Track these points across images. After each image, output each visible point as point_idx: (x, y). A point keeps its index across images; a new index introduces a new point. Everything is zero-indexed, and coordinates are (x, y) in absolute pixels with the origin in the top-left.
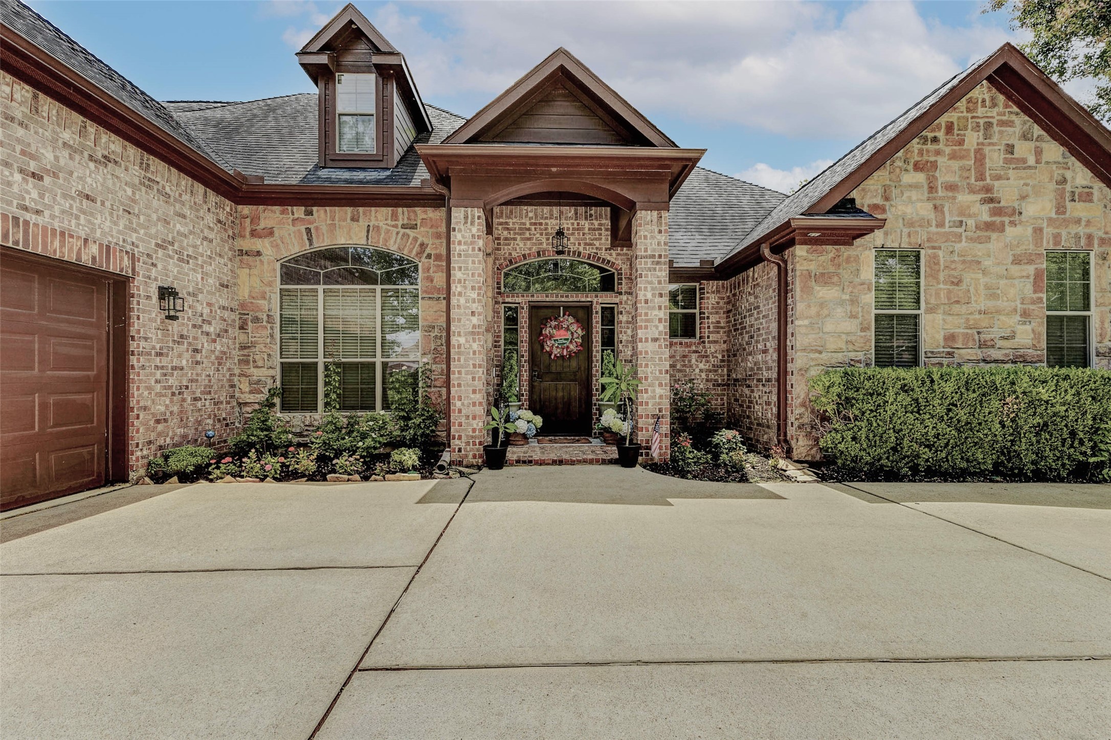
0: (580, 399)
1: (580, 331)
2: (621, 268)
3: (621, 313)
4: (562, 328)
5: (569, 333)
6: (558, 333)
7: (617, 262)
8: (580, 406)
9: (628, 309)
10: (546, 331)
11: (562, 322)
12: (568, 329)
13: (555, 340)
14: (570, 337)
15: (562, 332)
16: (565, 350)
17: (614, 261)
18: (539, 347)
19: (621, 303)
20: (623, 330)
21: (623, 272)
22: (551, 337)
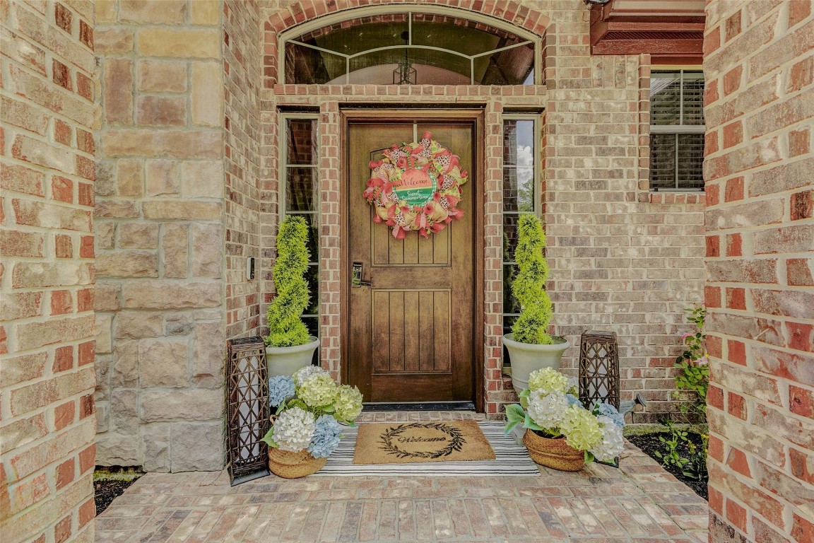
0: (455, 328)
1: (455, 173)
2: (553, 26)
3: (553, 132)
4: (416, 165)
5: (432, 176)
6: (408, 178)
7: (543, 12)
8: (455, 341)
9: (568, 121)
10: (379, 173)
11: (418, 151)
12: (430, 167)
13: (399, 194)
14: (434, 186)
15: (417, 175)
16: (423, 217)
17: (536, 9)
18: (366, 210)
19: (553, 107)
20: (557, 170)
21: (557, 34)
22: (392, 185)
